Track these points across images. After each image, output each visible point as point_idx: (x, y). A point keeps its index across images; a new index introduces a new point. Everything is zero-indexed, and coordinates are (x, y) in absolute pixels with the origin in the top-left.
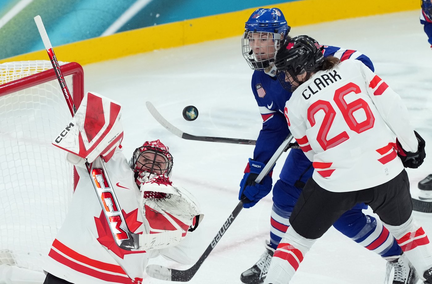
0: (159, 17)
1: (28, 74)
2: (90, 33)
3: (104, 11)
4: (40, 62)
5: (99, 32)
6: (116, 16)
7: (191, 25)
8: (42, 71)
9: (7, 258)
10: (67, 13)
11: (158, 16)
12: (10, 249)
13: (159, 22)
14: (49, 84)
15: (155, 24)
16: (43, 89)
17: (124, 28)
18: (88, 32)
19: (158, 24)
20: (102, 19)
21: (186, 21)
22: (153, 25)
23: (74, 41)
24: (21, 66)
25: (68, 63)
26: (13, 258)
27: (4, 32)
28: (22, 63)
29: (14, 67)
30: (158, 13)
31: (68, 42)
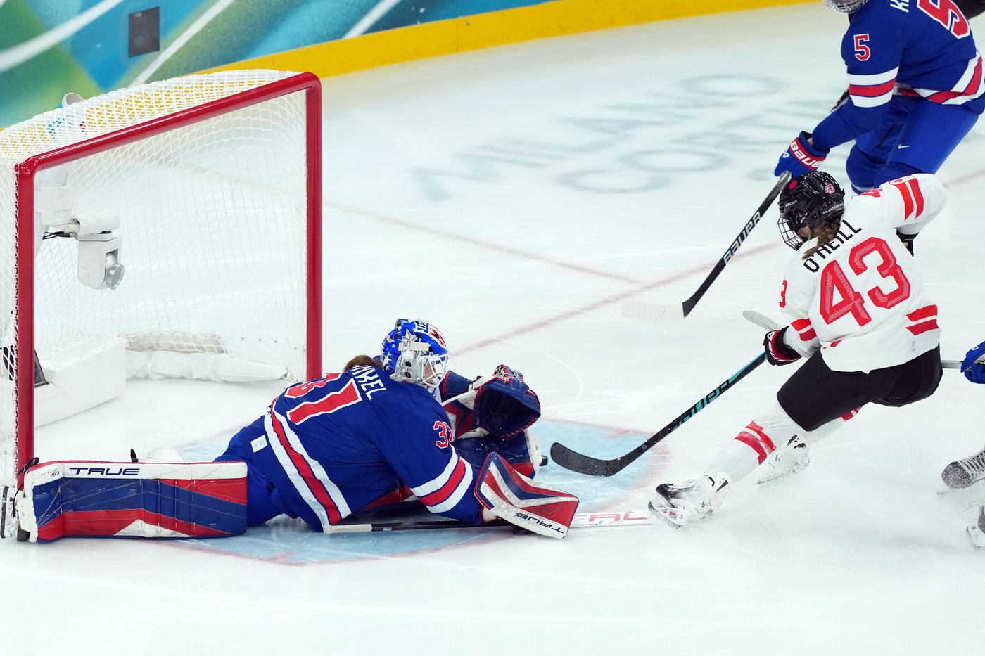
0: (424, 12)
1: (246, 88)
2: (328, 34)
3: (347, 4)
4: (261, 71)
5: (340, 32)
6: (364, 12)
7: (468, 24)
8: (265, 84)
9: (212, 345)
10: (297, 6)
11: (422, 10)
12: (216, 333)
13: (424, 19)
14: (274, 103)
15: (418, 22)
16: (266, 110)
17: (375, 28)
18: (325, 33)
19: (422, 22)
20: (345, 14)
21: (460, 18)
22: (415, 23)
23: (306, 44)
24: (235, 76)
25: (300, 73)
26: (221, 346)
27: (209, 31)
28: (237, 73)
29: (226, 78)
30: (423, 7)
31: (298, 46)
